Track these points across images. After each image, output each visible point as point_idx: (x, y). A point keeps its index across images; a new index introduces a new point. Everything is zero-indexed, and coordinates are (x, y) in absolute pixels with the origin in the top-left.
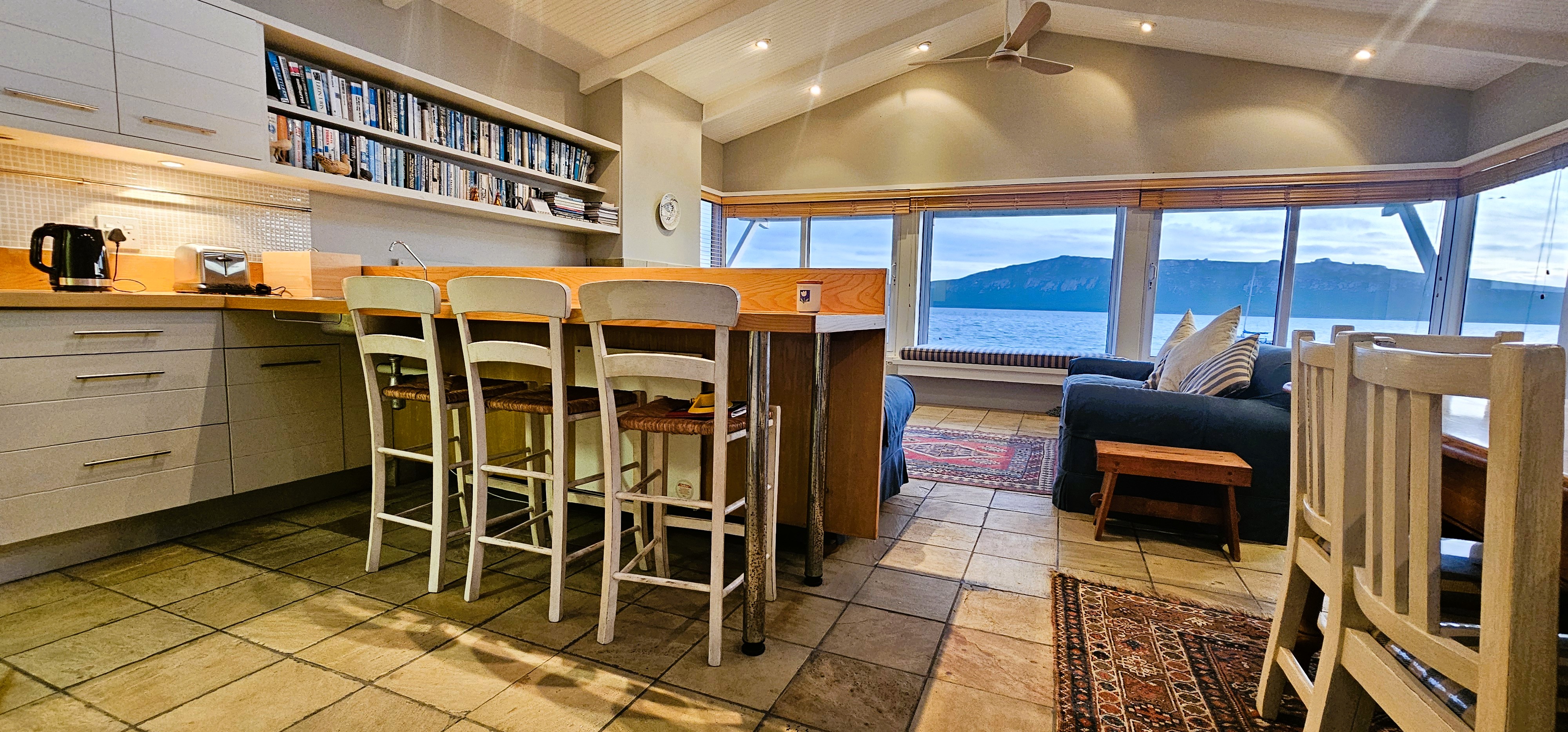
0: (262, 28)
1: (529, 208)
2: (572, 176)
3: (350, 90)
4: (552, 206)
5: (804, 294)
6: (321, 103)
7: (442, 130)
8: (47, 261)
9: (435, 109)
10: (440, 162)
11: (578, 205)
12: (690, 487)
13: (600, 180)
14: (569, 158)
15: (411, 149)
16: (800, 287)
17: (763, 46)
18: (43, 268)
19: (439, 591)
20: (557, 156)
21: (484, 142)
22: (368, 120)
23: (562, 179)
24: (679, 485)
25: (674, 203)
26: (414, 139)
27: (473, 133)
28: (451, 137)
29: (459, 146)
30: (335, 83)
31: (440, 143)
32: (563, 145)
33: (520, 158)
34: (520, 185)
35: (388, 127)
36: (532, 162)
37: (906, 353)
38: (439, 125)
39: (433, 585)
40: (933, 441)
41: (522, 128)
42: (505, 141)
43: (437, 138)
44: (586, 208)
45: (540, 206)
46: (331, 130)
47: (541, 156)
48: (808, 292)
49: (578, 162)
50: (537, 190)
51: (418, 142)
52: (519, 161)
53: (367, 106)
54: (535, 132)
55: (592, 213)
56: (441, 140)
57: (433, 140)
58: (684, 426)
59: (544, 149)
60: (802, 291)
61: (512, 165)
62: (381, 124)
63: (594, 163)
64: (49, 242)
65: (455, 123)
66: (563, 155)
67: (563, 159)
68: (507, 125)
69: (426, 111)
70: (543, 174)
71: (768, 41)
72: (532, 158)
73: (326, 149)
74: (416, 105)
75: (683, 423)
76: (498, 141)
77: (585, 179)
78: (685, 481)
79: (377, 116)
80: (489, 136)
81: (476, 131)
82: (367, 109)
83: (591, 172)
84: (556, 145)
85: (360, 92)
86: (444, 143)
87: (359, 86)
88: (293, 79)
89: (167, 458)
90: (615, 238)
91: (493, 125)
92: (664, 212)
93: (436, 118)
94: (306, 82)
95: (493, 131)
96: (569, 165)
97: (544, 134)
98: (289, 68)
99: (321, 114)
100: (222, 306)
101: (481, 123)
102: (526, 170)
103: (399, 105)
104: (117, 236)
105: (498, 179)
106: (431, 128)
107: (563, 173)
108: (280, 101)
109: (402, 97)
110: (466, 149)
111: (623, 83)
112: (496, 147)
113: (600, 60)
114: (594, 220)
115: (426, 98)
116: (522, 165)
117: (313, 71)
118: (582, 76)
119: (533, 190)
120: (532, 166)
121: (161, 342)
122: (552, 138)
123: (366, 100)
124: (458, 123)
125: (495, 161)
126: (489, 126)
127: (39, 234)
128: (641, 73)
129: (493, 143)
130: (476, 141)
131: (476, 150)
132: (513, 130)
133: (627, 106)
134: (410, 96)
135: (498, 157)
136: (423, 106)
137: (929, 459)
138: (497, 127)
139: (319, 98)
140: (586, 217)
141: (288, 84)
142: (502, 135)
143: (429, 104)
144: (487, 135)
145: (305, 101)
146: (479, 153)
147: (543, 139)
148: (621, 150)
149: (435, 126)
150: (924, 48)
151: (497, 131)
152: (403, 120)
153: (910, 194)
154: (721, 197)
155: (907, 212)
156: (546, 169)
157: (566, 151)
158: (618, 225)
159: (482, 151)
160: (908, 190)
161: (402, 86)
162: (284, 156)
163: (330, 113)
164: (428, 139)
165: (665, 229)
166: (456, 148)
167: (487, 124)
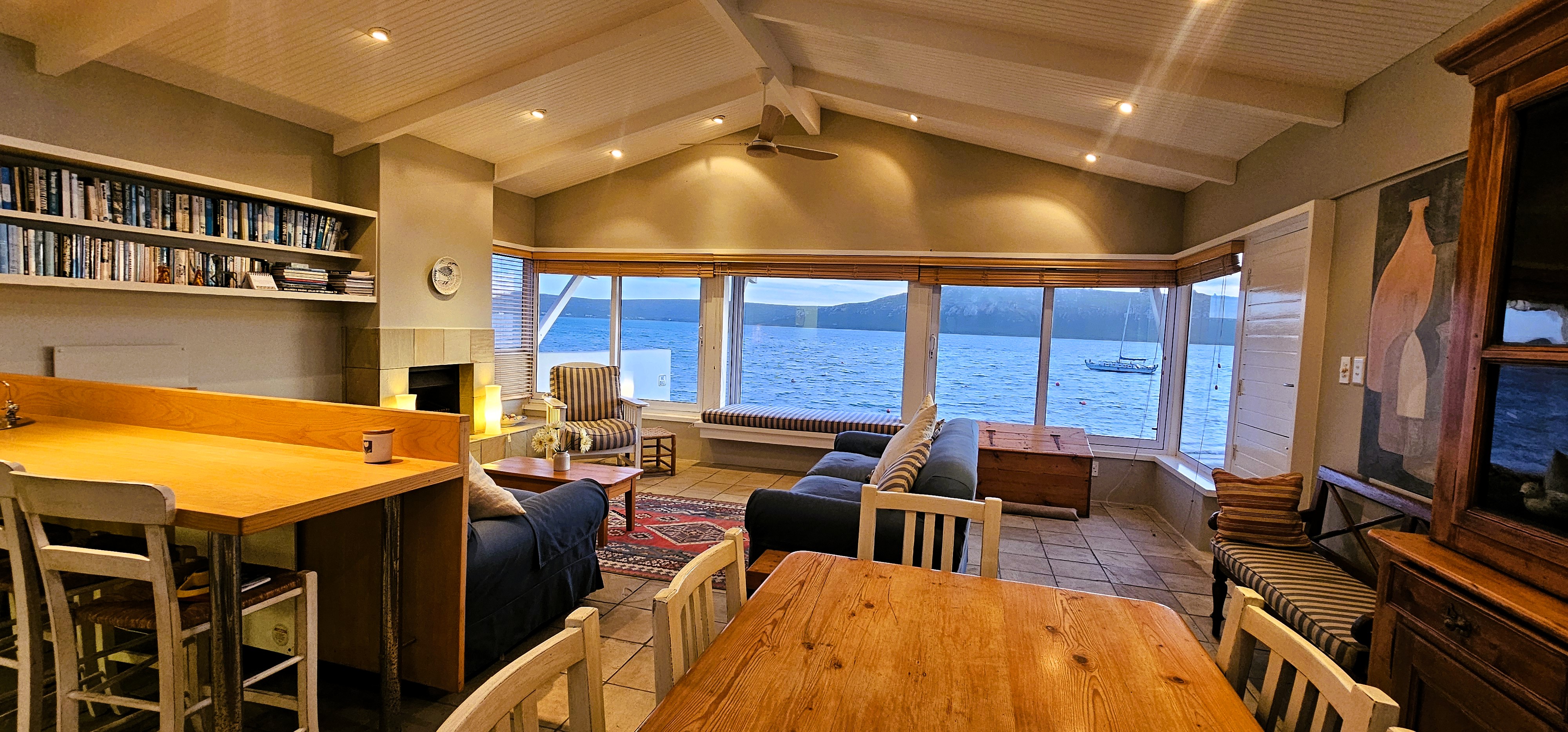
1: (247, 284)
2: (313, 245)
4: (280, 280)
5: (367, 445)
7: (117, 206)
9: (104, 185)
10: (113, 241)
11: (321, 276)
12: (286, 632)
13: (352, 249)
14: (309, 227)
15: (64, 232)
16: (365, 437)
17: (538, 116)
20: (290, 225)
21: (181, 215)
23: (300, 248)
24: (276, 629)
25: (453, 267)
26: (65, 219)
27: (164, 207)
28: (131, 214)
29: (142, 222)
31: (114, 221)
32: (300, 214)
33: (236, 230)
34: (237, 258)
35: (31, 208)
36: (254, 233)
38: (112, 202)
41: (238, 198)
42: (214, 213)
43: (109, 216)
44: (329, 277)
45: (264, 280)
47: (270, 226)
48: (370, 443)
49: (321, 230)
50: (262, 261)
51: (79, 220)
52: (234, 233)
54: (255, 202)
55: (339, 283)
56: (114, 218)
57: (102, 218)
59: (272, 220)
60: (365, 442)
61: (225, 238)
62: (19, 205)
63: (348, 229)
65: (137, 198)
66: (299, 224)
67: (299, 229)
68: (215, 197)
69: (91, 189)
70: (272, 244)
71: (543, 112)
72: (253, 230)
74: (75, 182)
76: (204, 213)
77: (333, 246)
78: (281, 625)
79: (13, 197)
80: (190, 209)
81: (169, 206)
83: (344, 237)
84: (288, 215)
86: (120, 220)
90: (369, 308)
91: (195, 198)
92: (439, 278)
93: (108, 193)
95: (195, 204)
96: (308, 235)
97: (271, 204)
101: (178, 196)
102: (246, 242)
103: (47, 183)
105: (203, 253)
106: (99, 204)
107: (299, 242)
109: (54, 176)
110: (155, 224)
111: (381, 148)
112: (200, 220)
113: (352, 125)
114: (341, 291)
115: (93, 174)
116: (240, 237)
118: (335, 139)
119: (256, 263)
120: (253, 238)
122: (282, 207)
124: (141, 198)
125: (199, 234)
126: (190, 200)
128: (406, 136)
129: (195, 217)
130: (169, 216)
131: (169, 226)
132: (225, 202)
133: (386, 171)
134: (66, 173)
135: (204, 230)
136: (86, 183)
138: (203, 199)
140: (330, 287)
142: (209, 207)
143: (96, 180)
144: (186, 209)
146: (174, 229)
147: (271, 210)
148: (379, 215)
149: (106, 204)
150: (719, 121)
151: (200, 204)
152: (54, 199)
153: (714, 259)
154: (532, 252)
155: (712, 276)
156: (275, 240)
157: (305, 219)
158: (373, 294)
159: (179, 226)
160: (712, 255)
161: (54, 165)
164: (95, 217)
165: (440, 294)
166: (138, 225)
167: (185, 197)
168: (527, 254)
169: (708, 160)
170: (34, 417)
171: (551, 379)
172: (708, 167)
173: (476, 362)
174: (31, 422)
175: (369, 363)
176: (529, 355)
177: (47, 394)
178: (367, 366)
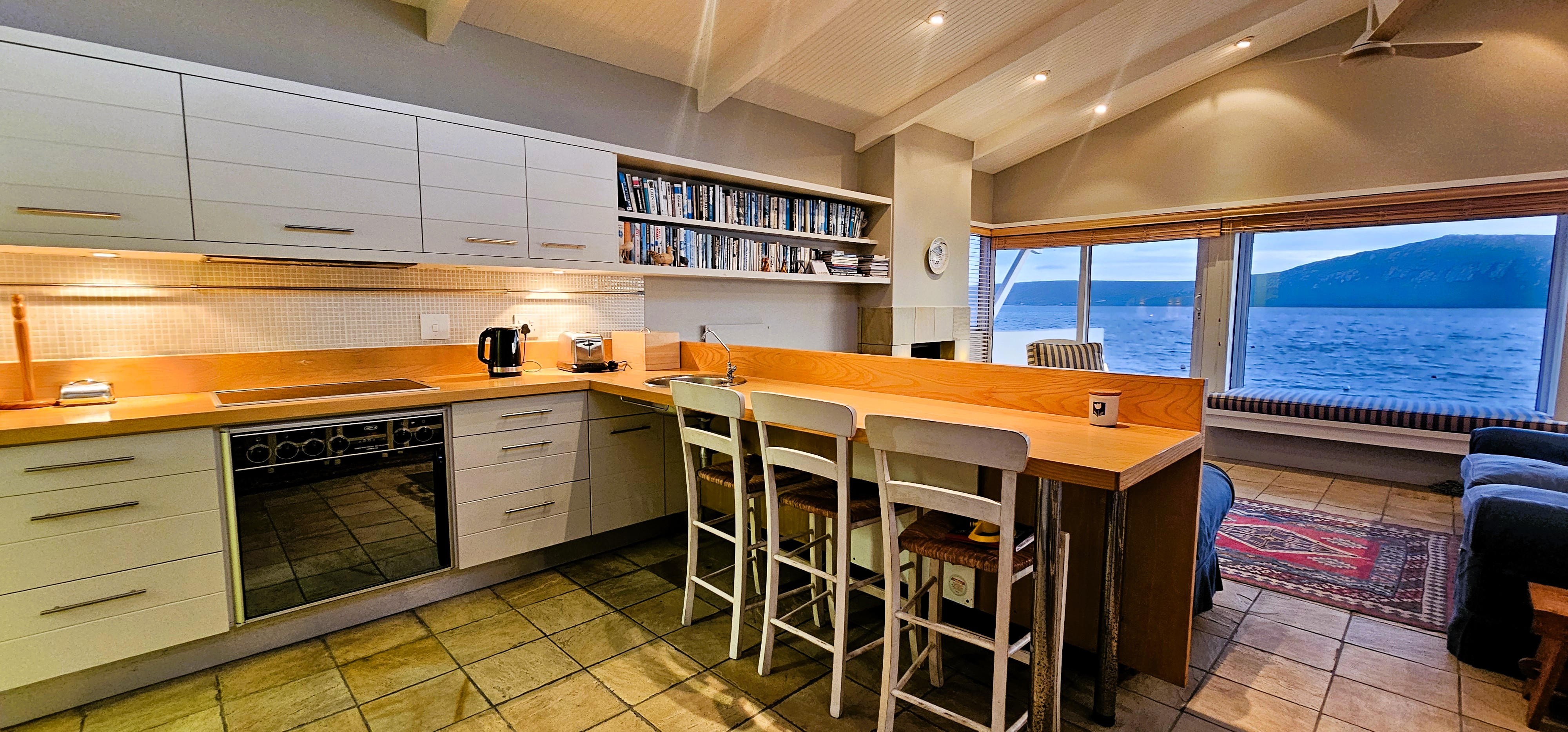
0: (616, 157)
1: (810, 270)
2: (847, 233)
3: (674, 190)
4: (829, 265)
5: (1098, 407)
6: (653, 205)
7: (741, 211)
8: (488, 356)
9: (736, 194)
10: (738, 239)
11: (852, 260)
12: (963, 584)
13: (871, 234)
14: (845, 218)
15: (717, 233)
16: (1092, 399)
17: (1041, 78)
18: (485, 361)
19: (738, 659)
20: (834, 217)
21: (773, 215)
22: (686, 213)
23: (839, 237)
24: (952, 579)
25: (943, 246)
26: (719, 223)
27: (765, 209)
28: (748, 216)
29: (754, 223)
30: (663, 185)
31: (739, 223)
32: (840, 206)
33: (803, 224)
34: (803, 249)
35: (701, 216)
36: (813, 226)
38: (738, 207)
39: (733, 653)
40: (1253, 522)
41: (805, 197)
42: (791, 211)
43: (736, 219)
44: (859, 262)
45: (820, 267)
46: (659, 227)
47: (821, 219)
48: (1103, 405)
49: (852, 220)
50: (816, 250)
51: (722, 225)
52: (802, 227)
53: (685, 201)
54: (815, 198)
55: (864, 267)
56: (740, 220)
57: (733, 221)
58: (966, 559)
59: (824, 213)
60: (1095, 403)
61: (797, 233)
62: (695, 215)
63: (868, 217)
64: (488, 341)
65: (750, 203)
66: (840, 215)
67: (840, 220)
68: (791, 195)
69: (728, 198)
70: (823, 236)
71: (1047, 73)
72: (813, 223)
73: (656, 243)
74: (721, 192)
75: (965, 557)
76: (785, 212)
77: (858, 233)
78: (958, 576)
79: (693, 209)
80: (778, 209)
81: (767, 208)
82: (685, 204)
83: (864, 226)
84: (833, 207)
85: (680, 191)
86: (742, 222)
87: (679, 186)
88: (635, 190)
89: (552, 506)
90: (885, 288)
91: (781, 199)
92: (933, 258)
93: (737, 201)
94: (644, 191)
95: (781, 205)
96: (844, 225)
97: (824, 199)
98: (632, 181)
99: (653, 216)
100: (587, 388)
101: (772, 199)
102: (808, 234)
103: (709, 196)
104: (525, 329)
105: (784, 246)
106: (732, 211)
107: (839, 232)
108: (626, 210)
109: (711, 188)
110: (759, 224)
111: (896, 137)
112: (783, 217)
113: (873, 120)
114: (867, 273)
115: (730, 185)
116: (805, 231)
117: (648, 181)
118: (858, 136)
119: (813, 252)
120: (812, 230)
121: (551, 419)
122: (830, 200)
123: (685, 197)
124: (753, 203)
125: (783, 231)
126: (778, 200)
127: (484, 336)
128: (915, 125)
129: (781, 215)
130: (767, 216)
131: (767, 224)
132: (797, 200)
133: (899, 159)
134: (717, 187)
135: (784, 226)
136: (726, 193)
138: (785, 200)
139: (652, 201)
140: (860, 271)
141: (632, 194)
142: (788, 206)
143: (731, 191)
144: (776, 209)
145: (643, 206)
146: (769, 227)
147: (823, 204)
148: (893, 203)
149: (735, 209)
150: (1244, 45)
151: (784, 203)
152: (711, 208)
153: (1223, 215)
154: (991, 230)
155: (1219, 234)
156: (825, 231)
157: (843, 211)
158: (888, 276)
159: (772, 224)
160: (1221, 210)
161: (711, 180)
162: (628, 256)
163: (659, 213)
164: (730, 221)
165: (933, 273)
166: (751, 225)
167: (776, 199)
168: (987, 231)
169: (1214, 98)
170: (744, 377)
171: (1029, 357)
172: (1215, 106)
173: (956, 339)
174: (744, 381)
175: (882, 339)
176: (984, 334)
178: (880, 342)
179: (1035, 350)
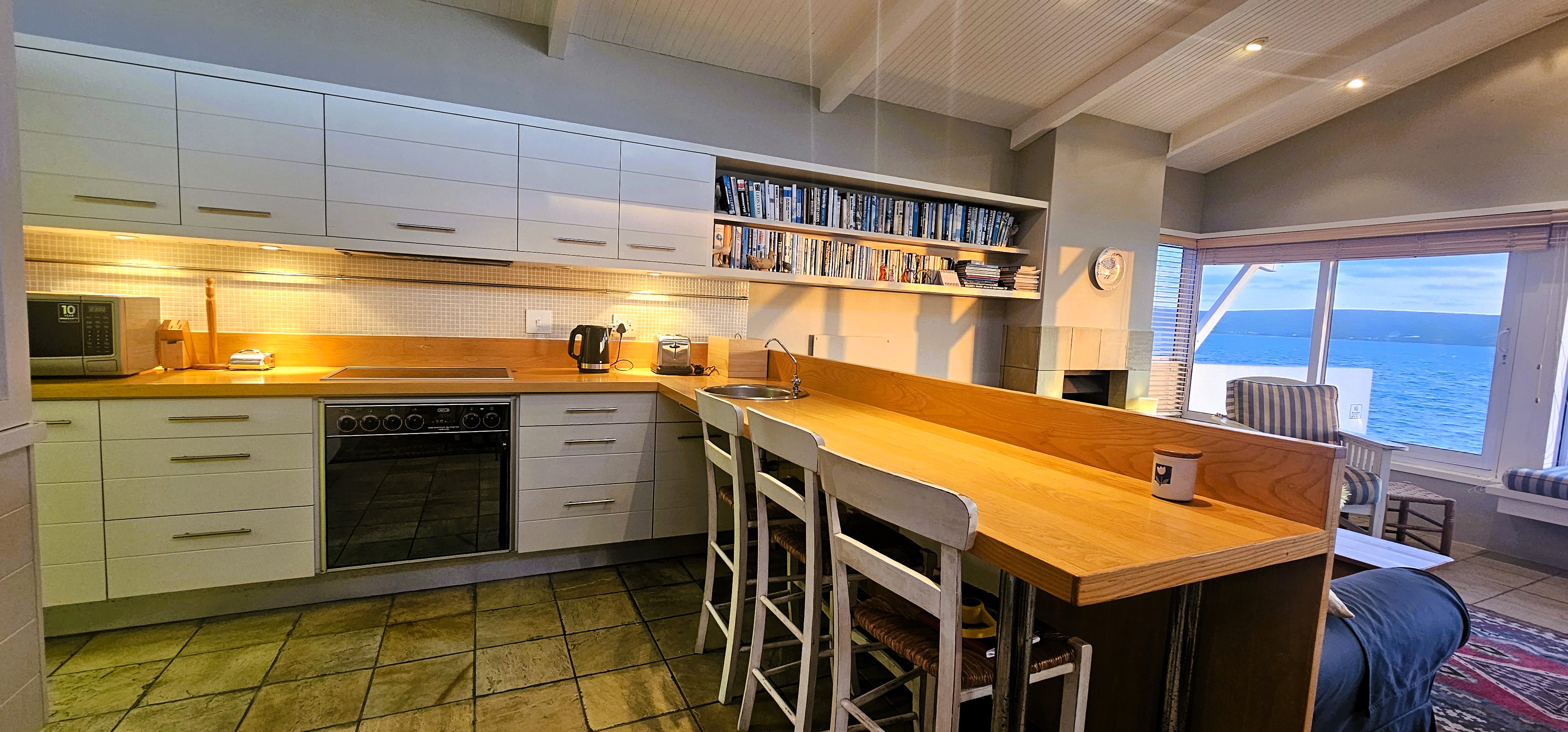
0: (714, 160)
1: (939, 281)
2: (990, 241)
3: (782, 194)
4: (962, 277)
5: (1162, 471)
6: (759, 209)
7: (858, 215)
8: (577, 352)
9: (853, 197)
10: (854, 246)
11: (994, 272)
13: (1022, 243)
14: (988, 224)
15: (829, 238)
16: (1157, 459)
17: (1254, 48)
18: (574, 357)
19: (724, 705)
20: (973, 223)
21: (897, 220)
22: (794, 217)
23: (979, 245)
25: (1117, 258)
26: (832, 228)
27: (887, 213)
28: (866, 221)
29: (873, 228)
30: (771, 189)
31: (856, 228)
32: (982, 211)
33: (933, 231)
34: (932, 258)
35: (810, 221)
36: (946, 233)
37: (1519, 481)
38: (856, 211)
39: (722, 698)
40: (1551, 668)
41: (937, 199)
42: (919, 216)
43: (853, 224)
44: (1001, 273)
45: (950, 277)
46: (763, 231)
47: (957, 225)
48: (1169, 469)
49: (997, 226)
50: (950, 259)
51: (836, 229)
52: (932, 234)
53: (794, 204)
54: (950, 201)
55: (1008, 279)
56: (856, 225)
57: (849, 226)
59: (960, 218)
60: (1158, 465)
61: (925, 239)
62: (805, 219)
63: (1019, 224)
64: (579, 338)
65: (870, 207)
66: (980, 221)
67: (980, 226)
68: (921, 199)
69: (845, 200)
70: (958, 243)
71: (1264, 41)
72: (945, 229)
73: (759, 247)
74: (836, 196)
76: (912, 217)
77: (1005, 242)
79: (802, 213)
80: (904, 214)
81: (890, 212)
82: (794, 207)
83: (1014, 233)
84: (973, 212)
85: (790, 194)
86: (859, 227)
87: (789, 189)
88: (739, 193)
89: (612, 506)
90: (1036, 305)
91: (908, 203)
93: (854, 205)
94: (748, 194)
95: (907, 209)
96: (986, 232)
97: (961, 203)
98: (737, 184)
99: (758, 220)
100: (655, 390)
101: (897, 202)
102: (940, 242)
103: (821, 200)
104: (621, 329)
105: (909, 254)
106: (849, 214)
107: (979, 239)
108: (729, 214)
109: (825, 192)
110: (880, 229)
111: (1058, 130)
112: (909, 223)
113: (1032, 112)
114: (1011, 287)
115: (846, 188)
116: (935, 238)
117: (755, 184)
118: (1013, 133)
119: (946, 261)
120: (945, 237)
121: (615, 418)
122: (969, 204)
123: (794, 200)
124: (874, 206)
126: (904, 203)
127: (574, 333)
128: (1081, 115)
129: (906, 221)
130: (889, 221)
131: (889, 230)
132: (928, 204)
133: (1061, 155)
134: (831, 190)
135: (911, 233)
136: (843, 196)
137: (1529, 711)
138: (912, 203)
139: (757, 205)
140: (1001, 284)
141: (736, 198)
142: (916, 210)
143: (848, 194)
144: (901, 214)
145: (747, 210)
146: (892, 232)
147: (959, 209)
148: (1049, 207)
149: (852, 212)
151: (911, 207)
152: (823, 212)
153: (1553, 218)
154: (1197, 240)
155: (1544, 247)
156: (961, 239)
157: (985, 216)
158: (1038, 291)
159: (895, 229)
160: (1551, 212)
161: (825, 182)
162: (727, 260)
163: (764, 216)
164: (845, 225)
165: (1099, 288)
166: (870, 231)
167: (902, 202)
168: (1190, 242)
169: (1546, 58)
170: (809, 391)
171: (1228, 397)
172: (1548, 67)
173: (1131, 369)
174: (807, 395)
175: (1028, 363)
176: (1182, 365)
177: (816, 372)
178: (1025, 366)
179: (1236, 389)
